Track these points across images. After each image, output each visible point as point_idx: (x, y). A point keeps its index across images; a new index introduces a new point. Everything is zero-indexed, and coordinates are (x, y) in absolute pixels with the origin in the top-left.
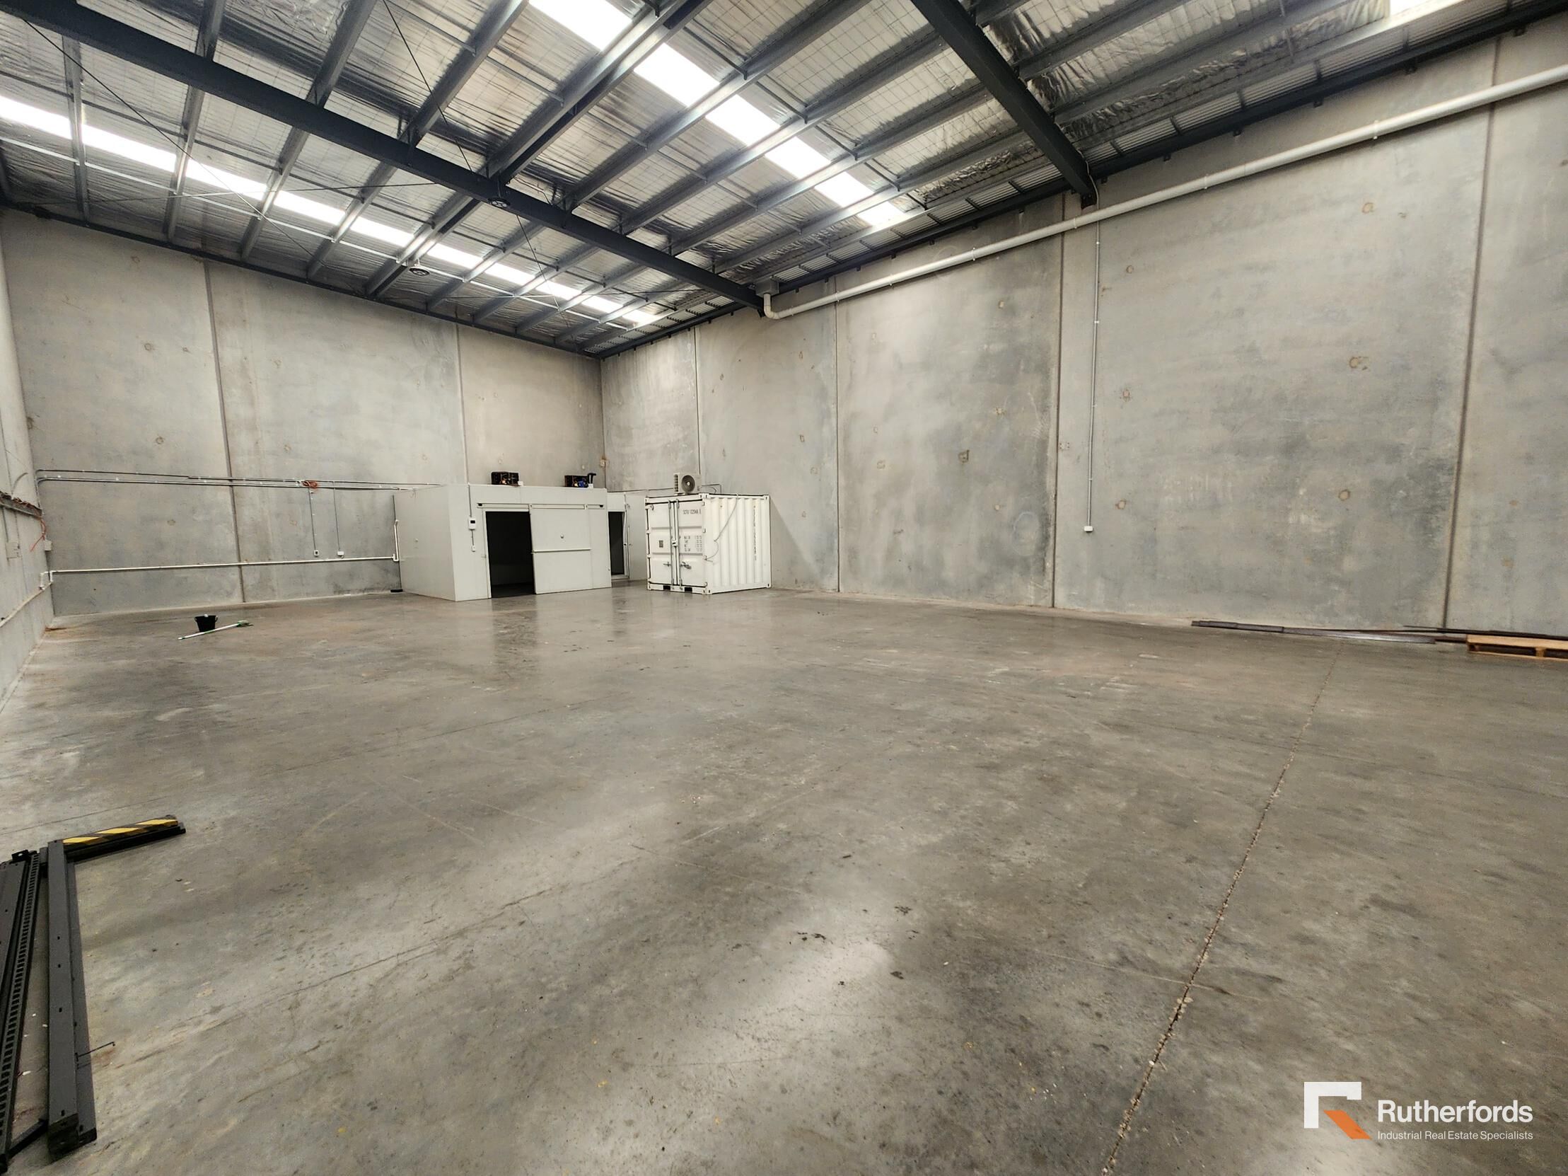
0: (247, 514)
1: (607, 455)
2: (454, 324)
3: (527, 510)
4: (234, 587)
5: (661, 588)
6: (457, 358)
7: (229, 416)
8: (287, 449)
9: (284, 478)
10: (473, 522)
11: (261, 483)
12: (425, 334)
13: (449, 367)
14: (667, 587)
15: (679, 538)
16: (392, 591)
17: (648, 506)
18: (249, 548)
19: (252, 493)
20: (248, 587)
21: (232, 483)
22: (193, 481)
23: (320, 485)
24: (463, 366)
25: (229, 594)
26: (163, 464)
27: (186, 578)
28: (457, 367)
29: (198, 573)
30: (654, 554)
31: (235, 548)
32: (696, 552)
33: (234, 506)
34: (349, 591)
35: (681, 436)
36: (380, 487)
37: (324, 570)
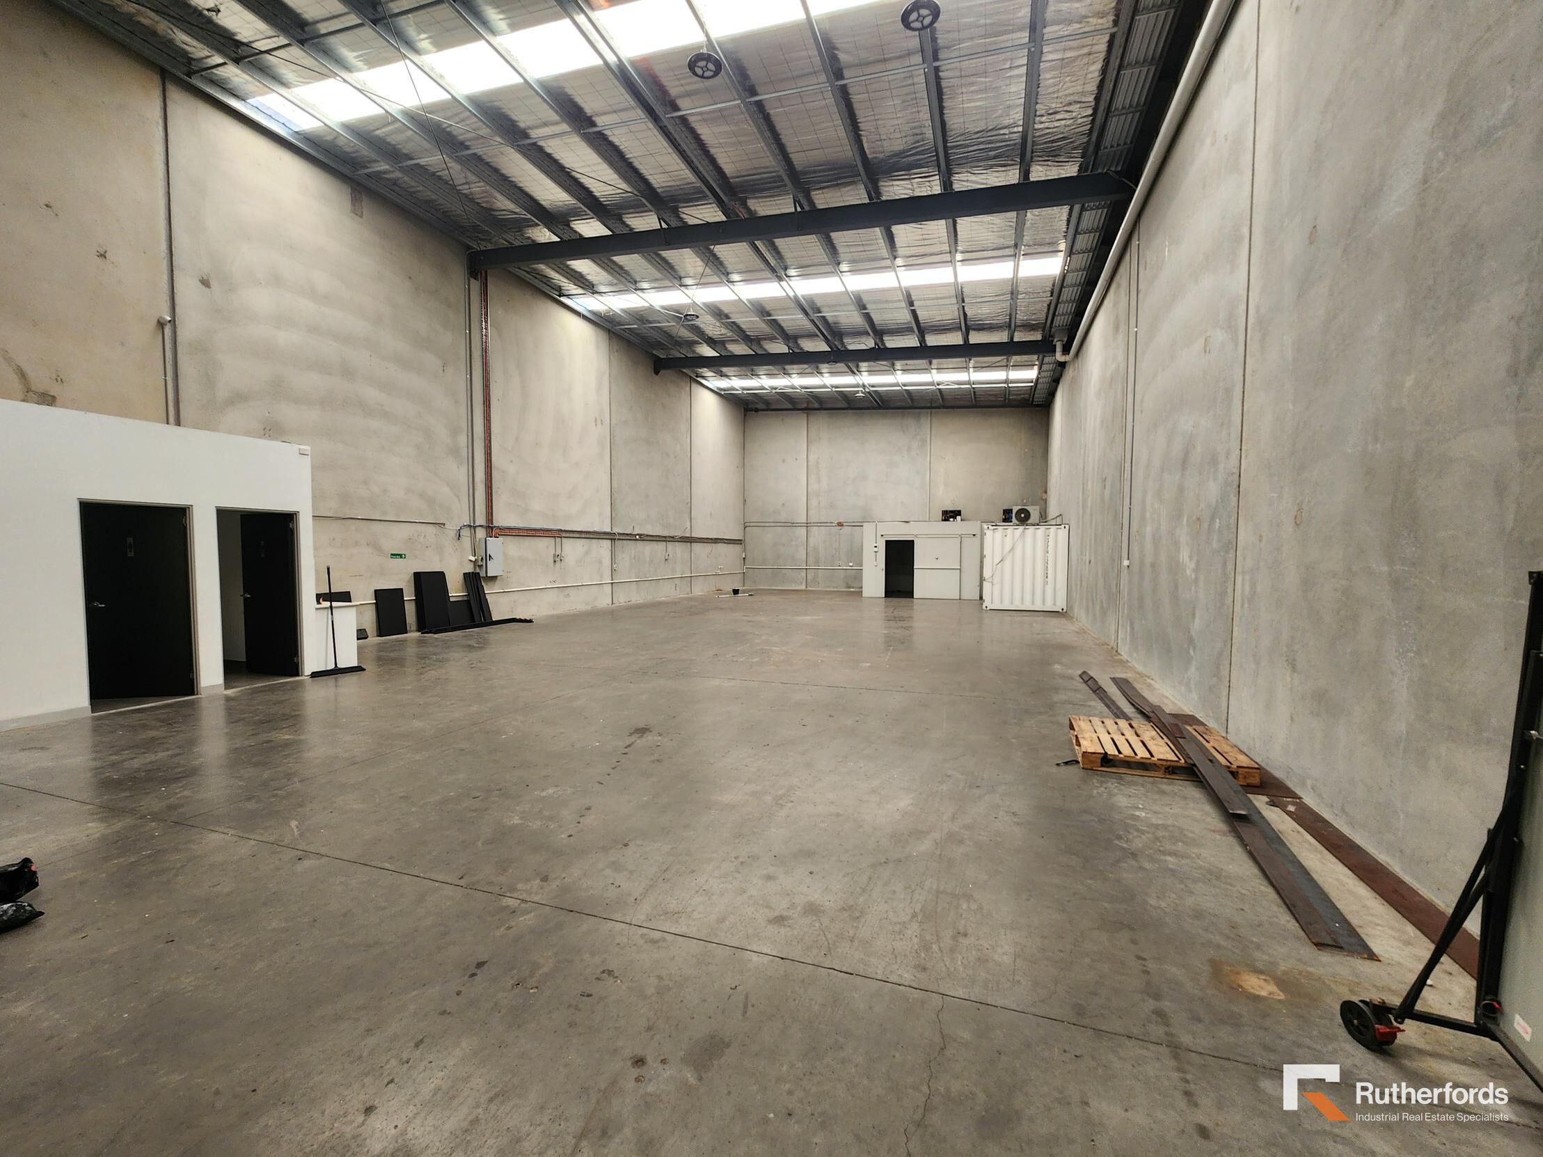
0: (811, 540)
2: (929, 410)
3: (913, 539)
4: (803, 580)
7: (810, 490)
8: (832, 506)
9: (830, 522)
10: (878, 547)
11: (819, 524)
12: (910, 422)
13: (924, 441)
18: (811, 560)
19: (814, 530)
20: (809, 581)
21: (807, 525)
22: (793, 525)
23: (844, 524)
24: (933, 438)
25: (801, 583)
26: (783, 518)
27: (787, 574)
28: (929, 442)
29: (791, 572)
31: (806, 560)
33: (807, 538)
34: (853, 588)
37: (843, 574)
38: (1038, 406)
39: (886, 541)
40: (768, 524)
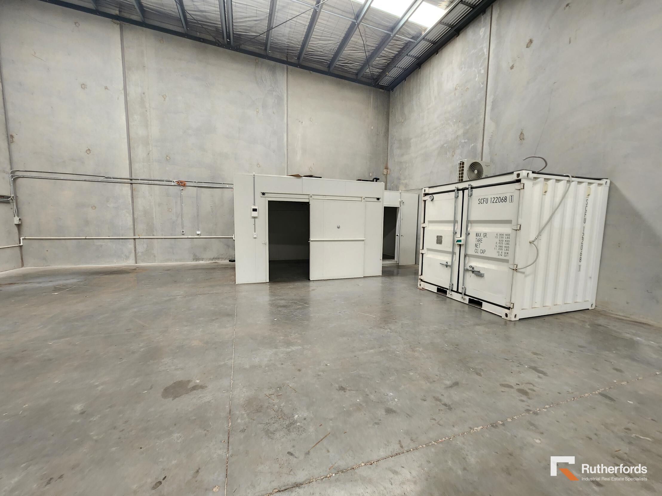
0: (140, 203)
1: (389, 166)
2: (285, 66)
3: (307, 201)
4: (130, 252)
5: (435, 289)
6: (286, 91)
7: (132, 135)
8: (168, 159)
9: (165, 179)
10: (255, 210)
11: (150, 182)
12: (264, 73)
13: (280, 98)
14: (442, 291)
15: (468, 234)
16: (230, 261)
17: (427, 198)
18: (140, 227)
19: (144, 189)
20: (139, 254)
21: (132, 181)
22: (109, 180)
23: (188, 184)
24: (289, 98)
25: (127, 258)
26: (89, 168)
27: (101, 246)
28: (286, 99)
29: (109, 243)
30: (429, 250)
31: (132, 227)
32: (495, 255)
33: (132, 198)
34: (202, 259)
35: (460, 132)
36: (227, 186)
37: (187, 243)
38: (382, 87)
39: (270, 202)
40: (62, 176)
